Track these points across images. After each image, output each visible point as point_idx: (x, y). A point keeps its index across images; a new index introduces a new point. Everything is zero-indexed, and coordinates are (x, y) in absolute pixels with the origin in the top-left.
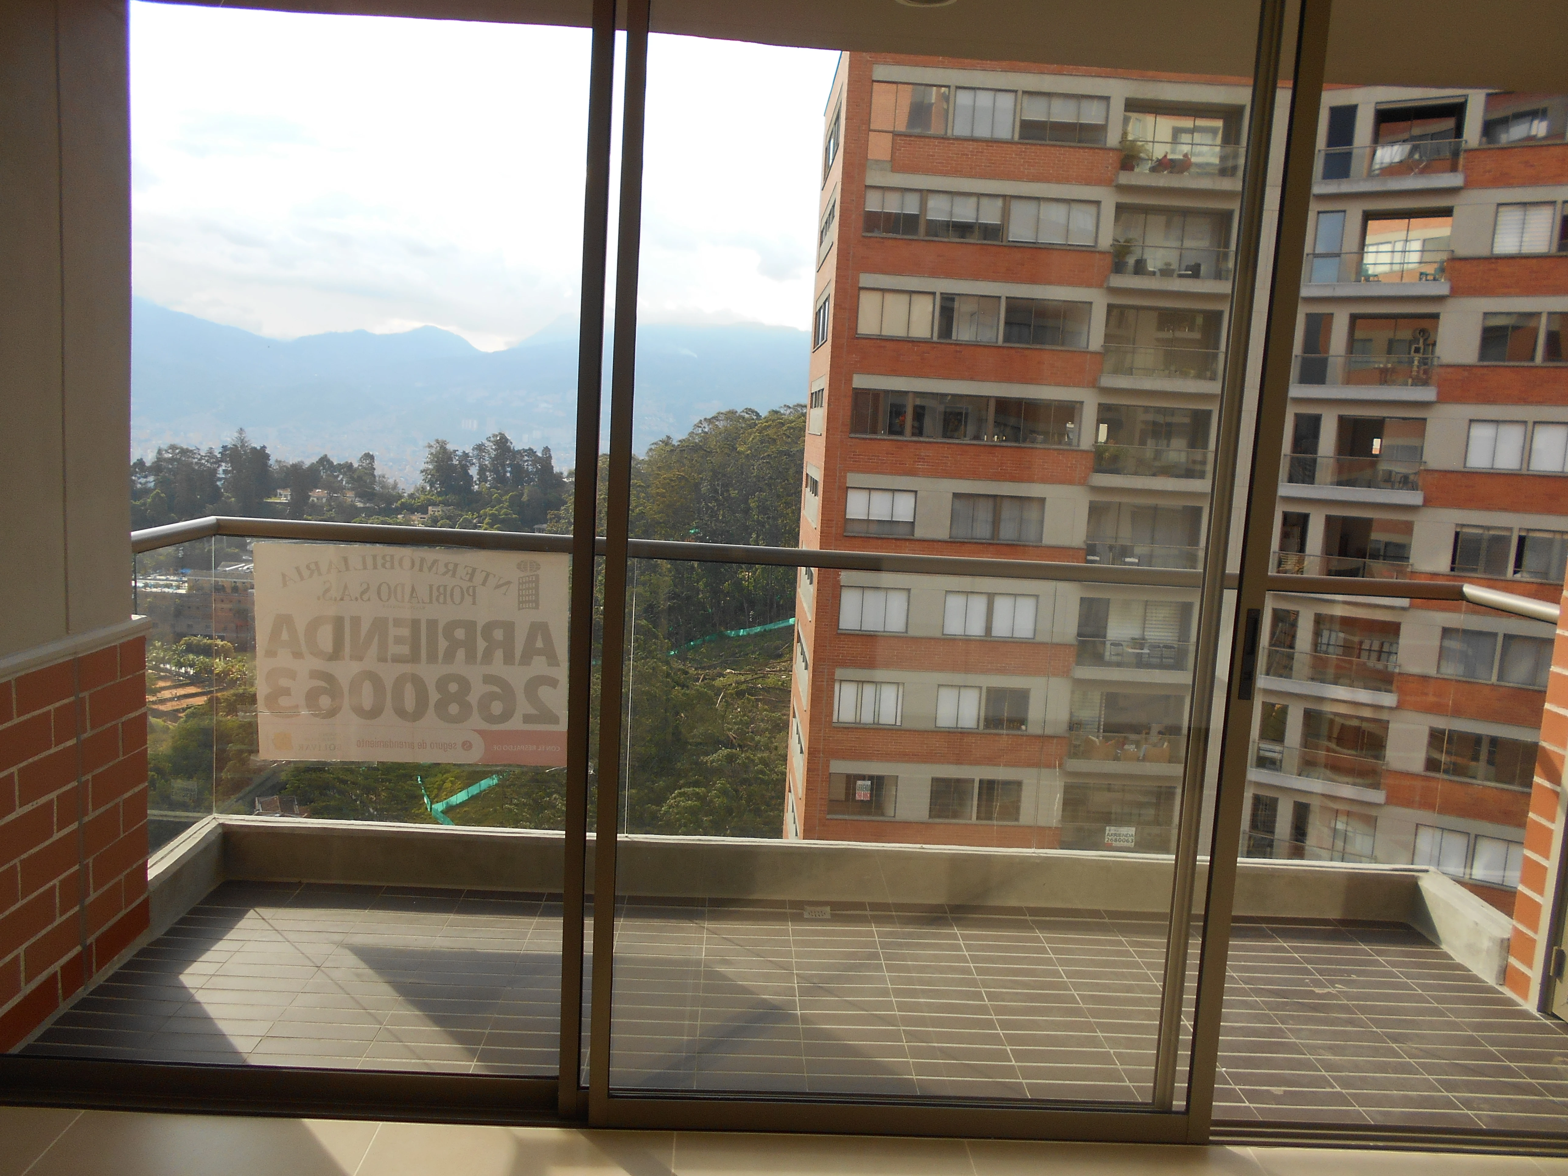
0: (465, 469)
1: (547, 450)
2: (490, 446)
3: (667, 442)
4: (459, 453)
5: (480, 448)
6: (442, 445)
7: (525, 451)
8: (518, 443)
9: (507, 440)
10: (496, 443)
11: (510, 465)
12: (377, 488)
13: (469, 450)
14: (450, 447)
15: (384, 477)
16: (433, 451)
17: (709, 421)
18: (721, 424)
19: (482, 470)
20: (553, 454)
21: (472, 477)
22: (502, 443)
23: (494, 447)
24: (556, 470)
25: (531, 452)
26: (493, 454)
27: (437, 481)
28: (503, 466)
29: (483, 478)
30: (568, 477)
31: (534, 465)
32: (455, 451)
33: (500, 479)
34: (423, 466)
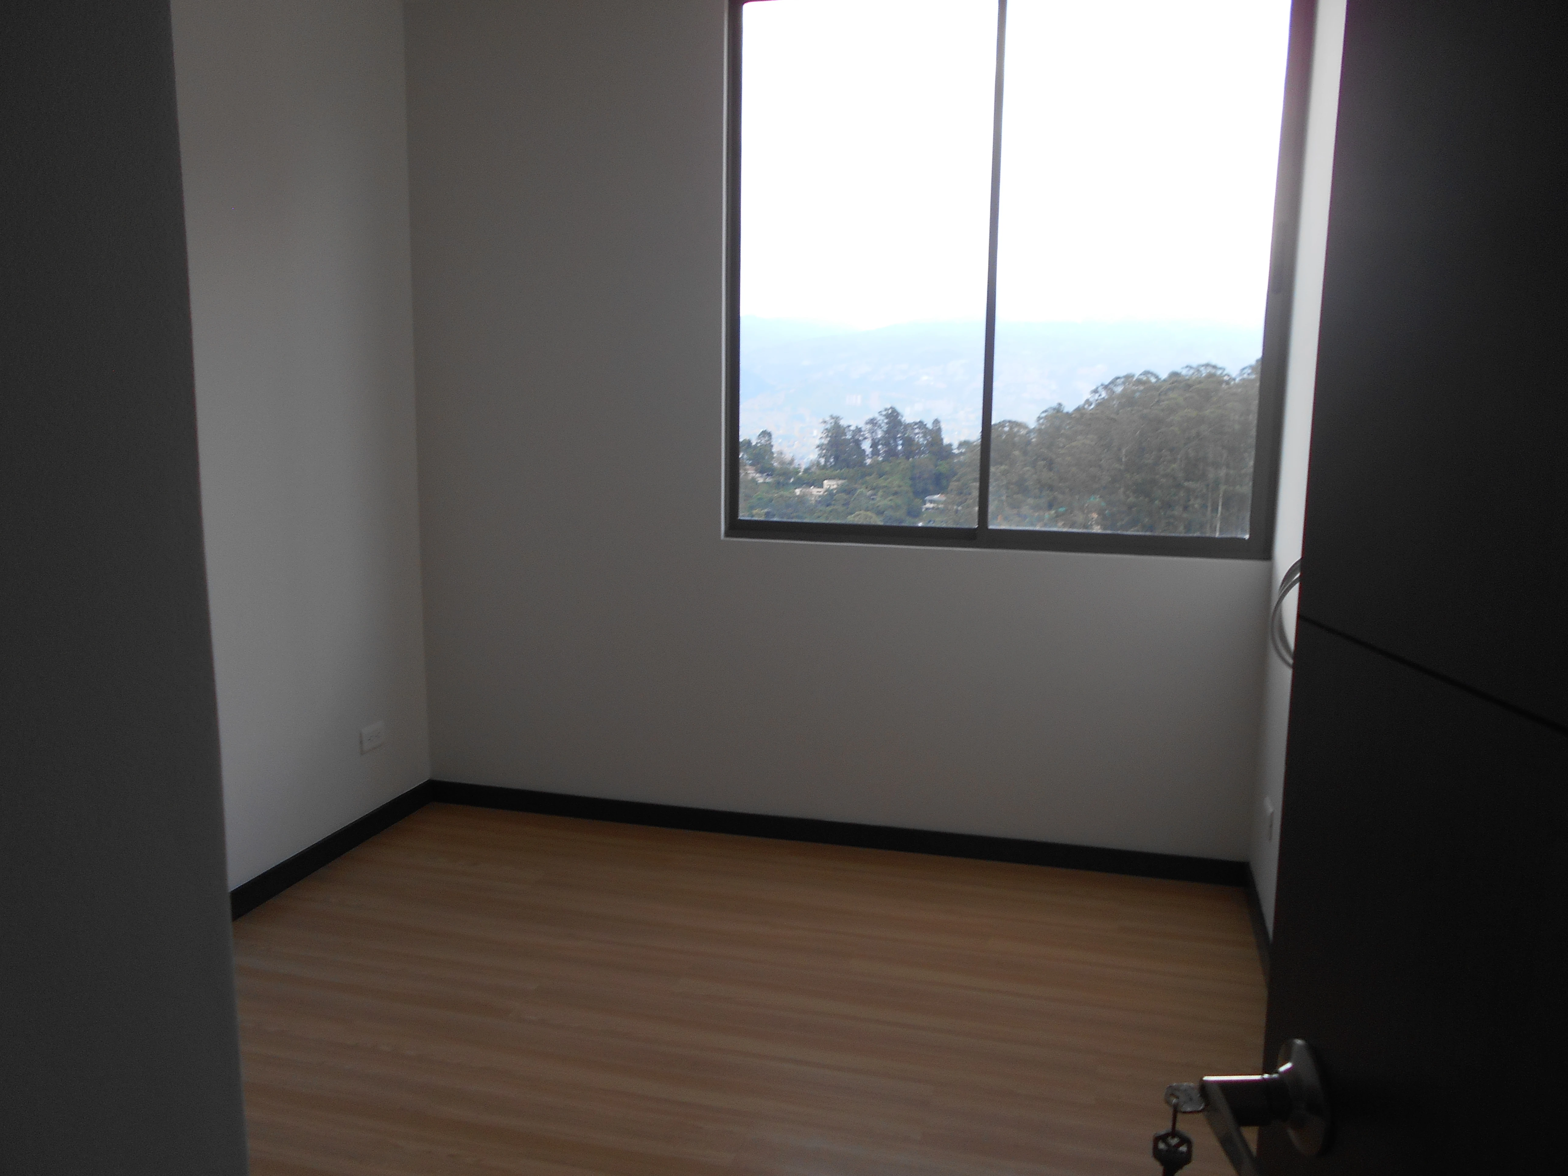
0: (858, 443)
1: (936, 422)
2: (882, 420)
3: (1058, 410)
4: (852, 428)
5: (872, 422)
6: (836, 419)
7: (916, 424)
8: (908, 416)
9: (898, 414)
10: (887, 416)
11: (902, 438)
12: (775, 464)
13: (861, 424)
14: (843, 423)
15: (781, 453)
16: (828, 426)
17: (1106, 387)
18: (1119, 389)
19: (874, 445)
20: (943, 426)
21: (864, 451)
22: (893, 416)
23: (886, 421)
24: (946, 441)
25: (921, 424)
26: (885, 427)
27: (830, 456)
28: (895, 439)
29: (875, 453)
30: (958, 448)
31: (924, 437)
32: (849, 426)
33: (891, 453)
34: (818, 442)
